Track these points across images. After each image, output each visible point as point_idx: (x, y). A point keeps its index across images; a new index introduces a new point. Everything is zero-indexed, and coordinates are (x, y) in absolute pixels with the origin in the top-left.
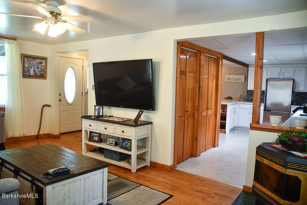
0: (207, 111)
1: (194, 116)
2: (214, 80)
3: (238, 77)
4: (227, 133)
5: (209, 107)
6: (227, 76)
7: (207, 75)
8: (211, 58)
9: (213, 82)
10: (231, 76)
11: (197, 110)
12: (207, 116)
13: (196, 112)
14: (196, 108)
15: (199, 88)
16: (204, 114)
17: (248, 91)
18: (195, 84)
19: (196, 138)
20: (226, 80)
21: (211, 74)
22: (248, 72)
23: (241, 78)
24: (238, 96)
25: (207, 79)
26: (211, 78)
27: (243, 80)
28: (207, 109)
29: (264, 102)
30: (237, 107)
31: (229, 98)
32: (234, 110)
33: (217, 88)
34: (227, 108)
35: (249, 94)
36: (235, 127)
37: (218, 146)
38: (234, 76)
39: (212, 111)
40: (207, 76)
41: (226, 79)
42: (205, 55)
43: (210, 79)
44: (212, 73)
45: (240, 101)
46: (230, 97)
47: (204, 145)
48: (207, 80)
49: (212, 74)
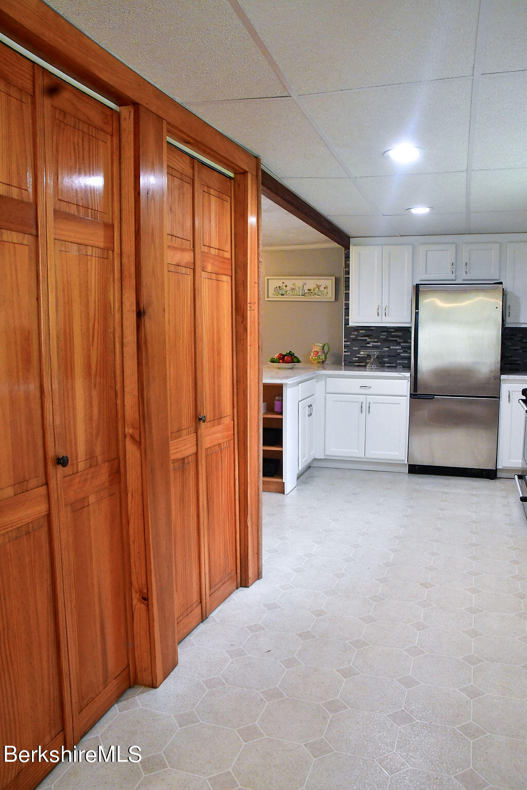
0: (196, 433)
1: (117, 474)
2: (226, 279)
3: (311, 283)
4: (287, 490)
5: (207, 410)
6: (274, 284)
7: (183, 250)
8: (205, 171)
9: (218, 288)
10: (290, 283)
11: (132, 437)
12: (197, 453)
13: (131, 451)
14: (129, 430)
15: (140, 314)
16: (182, 448)
17: (349, 330)
18: (113, 295)
19: (141, 592)
20: (273, 296)
21: (206, 249)
22: (347, 266)
23: (322, 289)
24: (317, 347)
25: (190, 271)
26: (209, 268)
27: (330, 294)
28: (199, 419)
29: (409, 367)
30: (319, 387)
31: (288, 359)
32: (308, 402)
33: (240, 320)
34: (282, 396)
35: (354, 340)
36: (315, 460)
37: (259, 576)
38: (299, 283)
39: (220, 427)
40: (187, 257)
41: (271, 291)
42: (169, 139)
43: (204, 275)
44: (215, 244)
45: (324, 369)
46: (290, 354)
47: (195, 597)
48: (190, 278)
49: (213, 251)
